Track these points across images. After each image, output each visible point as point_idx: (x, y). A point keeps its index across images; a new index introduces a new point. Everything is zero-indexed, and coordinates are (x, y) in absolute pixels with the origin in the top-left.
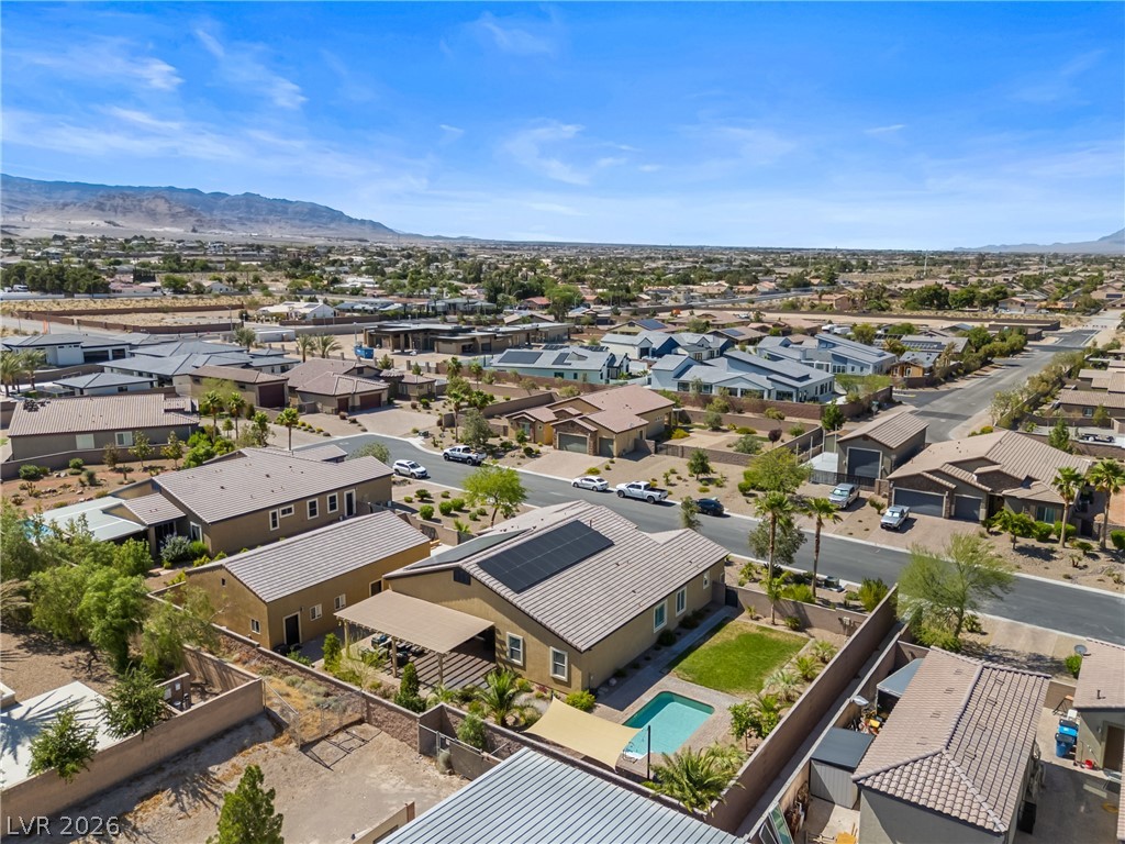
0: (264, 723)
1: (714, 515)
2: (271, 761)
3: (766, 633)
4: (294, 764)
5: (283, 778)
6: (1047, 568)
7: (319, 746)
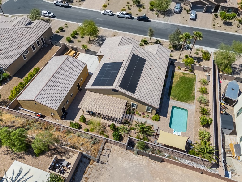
0: (85, 160)
1: (147, 22)
2: (93, 170)
3: (185, 75)
4: (98, 168)
5: (98, 174)
6: (231, 29)
7: (101, 158)
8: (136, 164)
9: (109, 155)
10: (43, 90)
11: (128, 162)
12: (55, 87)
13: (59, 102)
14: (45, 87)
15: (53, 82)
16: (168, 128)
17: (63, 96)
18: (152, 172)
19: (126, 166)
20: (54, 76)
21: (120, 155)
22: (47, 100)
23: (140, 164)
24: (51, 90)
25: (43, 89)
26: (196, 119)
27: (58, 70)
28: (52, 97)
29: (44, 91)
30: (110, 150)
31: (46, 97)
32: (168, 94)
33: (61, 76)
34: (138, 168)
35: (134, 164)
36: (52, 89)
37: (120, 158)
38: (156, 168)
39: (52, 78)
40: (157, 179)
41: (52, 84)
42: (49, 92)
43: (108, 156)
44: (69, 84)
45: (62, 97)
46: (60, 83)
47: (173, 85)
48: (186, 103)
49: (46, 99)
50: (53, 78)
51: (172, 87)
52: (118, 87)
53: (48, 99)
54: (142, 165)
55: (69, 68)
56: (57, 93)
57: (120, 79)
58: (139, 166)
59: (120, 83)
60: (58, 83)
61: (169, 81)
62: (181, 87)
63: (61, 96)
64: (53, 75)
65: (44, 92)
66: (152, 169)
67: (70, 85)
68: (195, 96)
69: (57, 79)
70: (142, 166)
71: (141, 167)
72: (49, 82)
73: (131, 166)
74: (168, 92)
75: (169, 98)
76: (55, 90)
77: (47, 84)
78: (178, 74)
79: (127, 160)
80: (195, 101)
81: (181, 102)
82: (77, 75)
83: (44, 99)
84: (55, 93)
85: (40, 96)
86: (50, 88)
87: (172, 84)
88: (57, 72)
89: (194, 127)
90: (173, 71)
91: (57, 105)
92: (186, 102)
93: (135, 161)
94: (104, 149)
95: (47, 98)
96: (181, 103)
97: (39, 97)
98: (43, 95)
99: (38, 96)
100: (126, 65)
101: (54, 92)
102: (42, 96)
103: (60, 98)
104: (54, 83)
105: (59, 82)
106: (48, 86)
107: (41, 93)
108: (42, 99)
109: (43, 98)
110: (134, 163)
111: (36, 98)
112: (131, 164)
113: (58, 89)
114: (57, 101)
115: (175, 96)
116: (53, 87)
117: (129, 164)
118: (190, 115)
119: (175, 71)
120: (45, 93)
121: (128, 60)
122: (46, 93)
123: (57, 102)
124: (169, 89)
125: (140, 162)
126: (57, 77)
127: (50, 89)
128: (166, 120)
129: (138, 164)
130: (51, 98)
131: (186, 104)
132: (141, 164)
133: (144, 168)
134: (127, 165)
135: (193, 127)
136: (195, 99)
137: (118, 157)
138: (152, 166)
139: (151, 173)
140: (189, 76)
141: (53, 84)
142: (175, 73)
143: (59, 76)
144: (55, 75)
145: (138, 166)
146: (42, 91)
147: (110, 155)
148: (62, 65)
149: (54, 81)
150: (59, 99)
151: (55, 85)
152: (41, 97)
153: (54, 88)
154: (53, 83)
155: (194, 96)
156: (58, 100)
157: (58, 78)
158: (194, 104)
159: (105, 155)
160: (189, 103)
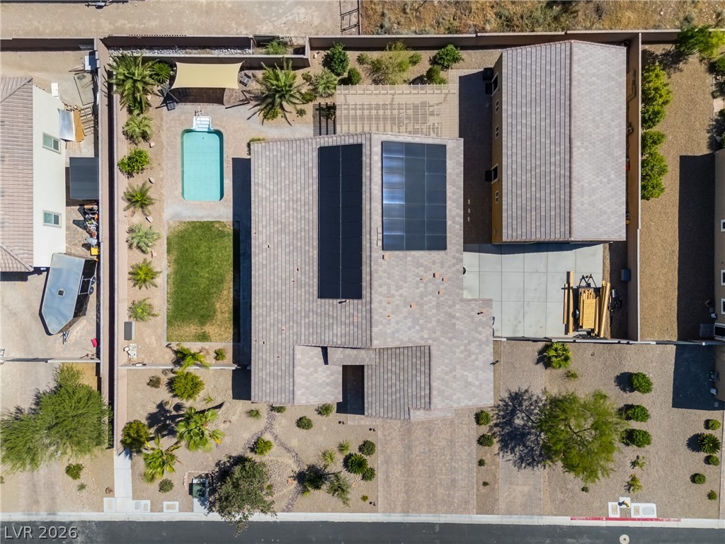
3: (200, 330)
8: (280, 21)
9: (342, 18)
10: (568, 82)
11: (297, 19)
12: (543, 107)
13: (510, 72)
14: (568, 91)
15: (558, 120)
16: (224, 127)
17: (509, 97)
18: (243, 15)
19: (300, 9)
20: (567, 140)
21: (318, 28)
22: (538, 60)
23: (271, 24)
24: (548, 92)
25: (570, 84)
26: (161, 176)
27: (567, 165)
28: (533, 76)
29: (563, 80)
30: (344, 30)
31: (548, 67)
32: (241, 238)
33: (548, 150)
34: (274, 14)
35: (284, 20)
36: (548, 97)
37: (316, 22)
38: (236, 26)
39: (567, 128)
40: (230, 6)
41: (558, 112)
42: (548, 84)
43: (342, 16)
44: (514, 138)
45: (510, 92)
46: (538, 127)
47: (230, 276)
48: (187, 220)
49: (543, 62)
50: (567, 132)
51: (232, 269)
52: (364, 142)
53: (538, 64)
54: (266, 24)
55: (543, 193)
56: (529, 95)
57: (368, 174)
58: (273, 19)
59: (364, 158)
60: (543, 124)
61: (244, 292)
62: (207, 275)
63: (514, 94)
64: (570, 139)
65: (563, 77)
66: (245, 21)
67: (509, 137)
68: (165, 255)
69: (553, 135)
70: (267, 19)
71: (268, 17)
72: (567, 111)
73: (289, 14)
74: (241, 247)
75: (236, 224)
76: (538, 98)
77: (570, 105)
78: (223, 329)
79: (301, 22)
80: (164, 234)
81: (203, 221)
82: (510, 181)
83: (548, 59)
84: (533, 92)
85: (563, 61)
86: (553, 98)
87: (234, 281)
88: (567, 157)
89: (164, 151)
90: (239, 341)
91: (510, 64)
92: (189, 222)
93: (283, 25)
94: (356, 25)
95: (543, 66)
96: (202, 217)
97: (563, 56)
98: (558, 67)
99: (568, 57)
100: (368, 236)
101: (538, 94)
102: (558, 63)
103: (514, 86)
104: (553, 119)
105: (543, 128)
106: (563, 101)
107: (568, 70)
108: (553, 57)
109: (553, 61)
110: (283, 22)
111: (568, 49)
112: (290, 18)
113: (533, 108)
114: (514, 74)
115: (221, 235)
116: (548, 104)
117: (294, 16)
118: (176, 183)
119: (233, 342)
120: (558, 74)
121: (368, 261)
122: (553, 77)
123: (514, 70)
124: (241, 258)
125: (272, 27)
126: (558, 141)
127: (553, 94)
128: (232, 150)
129: (275, 21)
130: (533, 72)
131: (189, 217)
132: (269, 24)
133: (262, 17)
134: (298, 13)
135: (167, 150)
136: (166, 242)
137: (321, 23)
138: (246, 28)
139: (245, 11)
140: (187, 329)
141: (553, 114)
142: (231, 331)
143: (553, 147)
144: (568, 145)
145: (275, 19)
146: (568, 78)
147: (339, 18)
148: (567, 190)
149: (557, 125)
150: (514, 82)
151: (548, 112)
152: (558, 58)
153: (543, 103)
154: (558, 117)
155: (169, 251)
156: (514, 78)
157: (553, 139)
158: (169, 223)
159: (350, 13)
160: (181, 223)
